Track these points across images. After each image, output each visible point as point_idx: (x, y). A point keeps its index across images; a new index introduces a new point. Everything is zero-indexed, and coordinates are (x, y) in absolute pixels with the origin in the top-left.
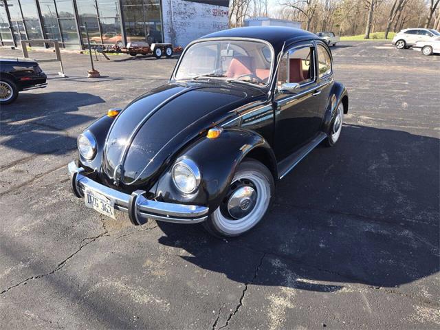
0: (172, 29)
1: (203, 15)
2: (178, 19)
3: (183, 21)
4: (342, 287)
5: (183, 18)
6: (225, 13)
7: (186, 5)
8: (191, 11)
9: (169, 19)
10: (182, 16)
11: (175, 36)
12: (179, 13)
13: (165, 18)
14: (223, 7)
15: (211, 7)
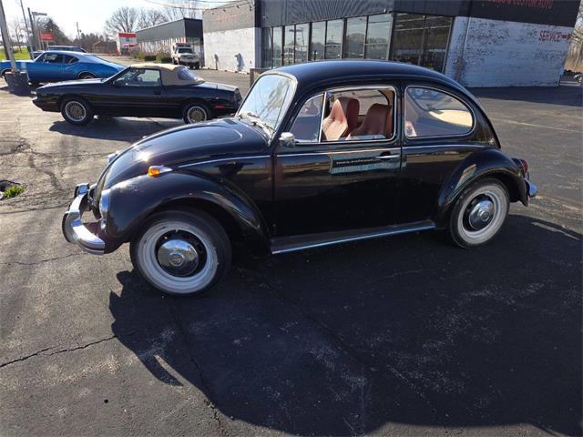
0: (460, 59)
1: (522, 40)
2: (476, 45)
3: (483, 48)
4: (179, 384)
5: (483, 44)
6: (564, 37)
7: (493, 25)
8: (499, 34)
9: (459, 45)
10: (483, 40)
11: (463, 68)
12: (479, 38)
13: (454, 44)
14: (562, 27)
15: (538, 28)
